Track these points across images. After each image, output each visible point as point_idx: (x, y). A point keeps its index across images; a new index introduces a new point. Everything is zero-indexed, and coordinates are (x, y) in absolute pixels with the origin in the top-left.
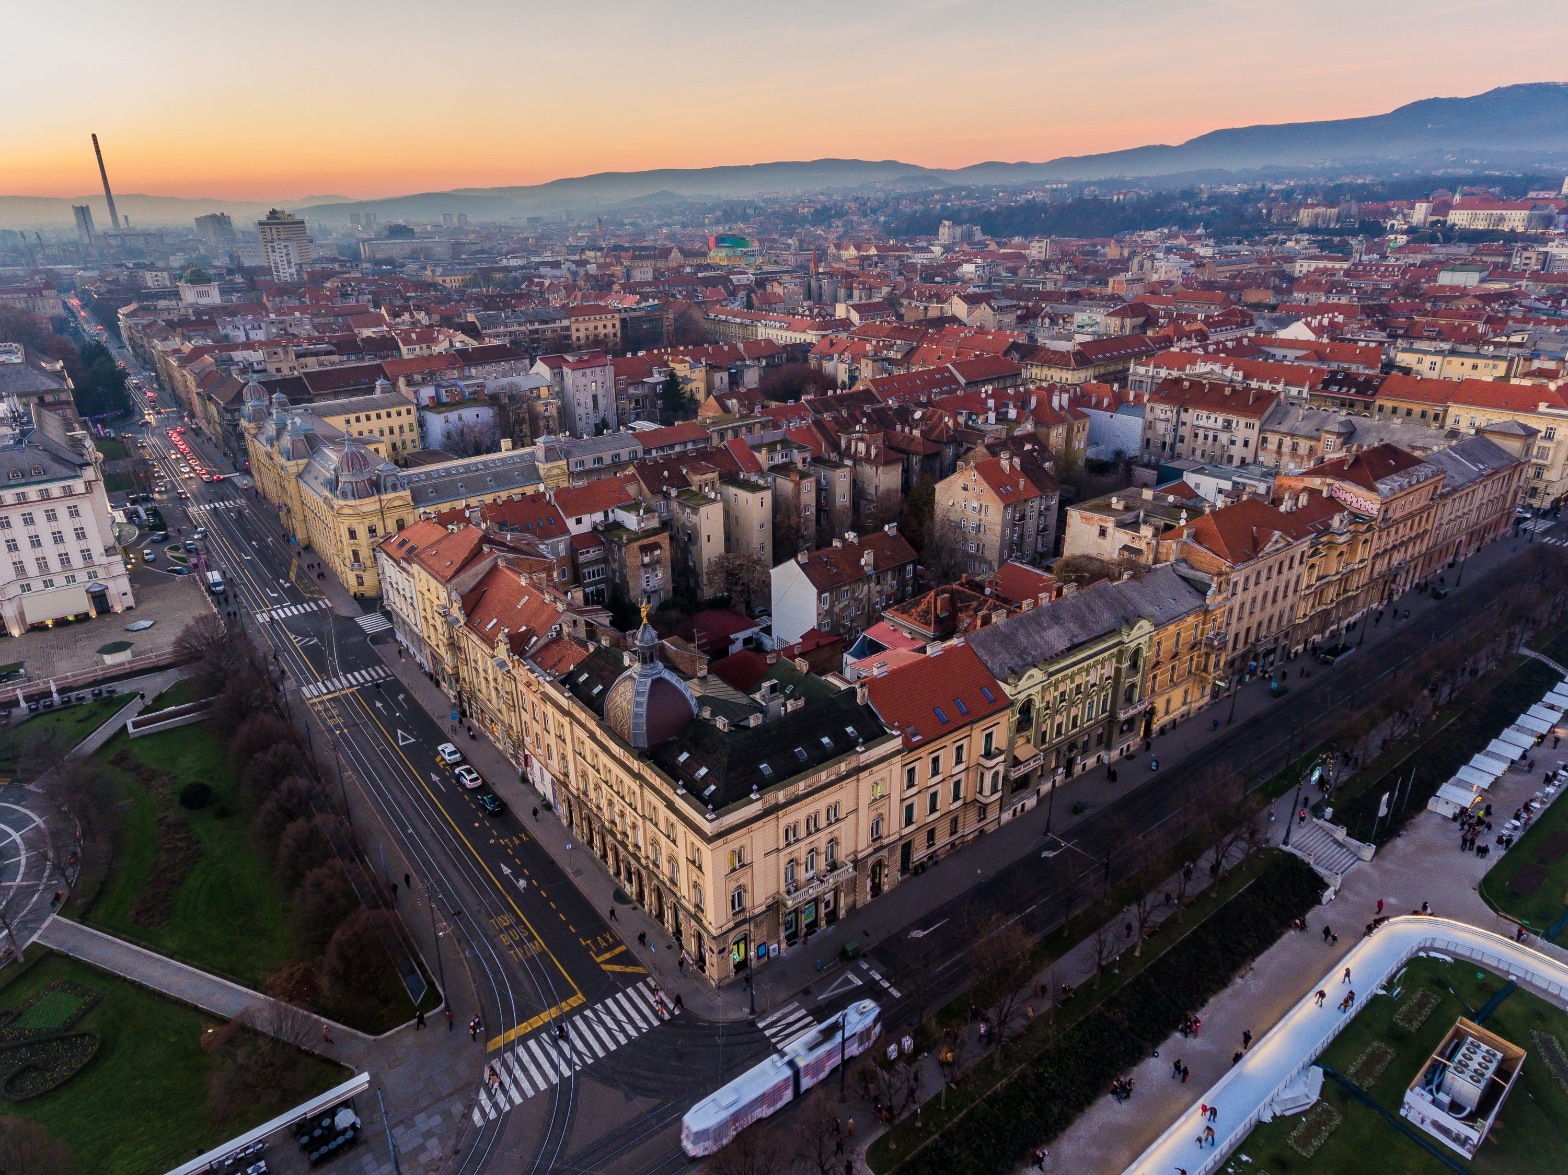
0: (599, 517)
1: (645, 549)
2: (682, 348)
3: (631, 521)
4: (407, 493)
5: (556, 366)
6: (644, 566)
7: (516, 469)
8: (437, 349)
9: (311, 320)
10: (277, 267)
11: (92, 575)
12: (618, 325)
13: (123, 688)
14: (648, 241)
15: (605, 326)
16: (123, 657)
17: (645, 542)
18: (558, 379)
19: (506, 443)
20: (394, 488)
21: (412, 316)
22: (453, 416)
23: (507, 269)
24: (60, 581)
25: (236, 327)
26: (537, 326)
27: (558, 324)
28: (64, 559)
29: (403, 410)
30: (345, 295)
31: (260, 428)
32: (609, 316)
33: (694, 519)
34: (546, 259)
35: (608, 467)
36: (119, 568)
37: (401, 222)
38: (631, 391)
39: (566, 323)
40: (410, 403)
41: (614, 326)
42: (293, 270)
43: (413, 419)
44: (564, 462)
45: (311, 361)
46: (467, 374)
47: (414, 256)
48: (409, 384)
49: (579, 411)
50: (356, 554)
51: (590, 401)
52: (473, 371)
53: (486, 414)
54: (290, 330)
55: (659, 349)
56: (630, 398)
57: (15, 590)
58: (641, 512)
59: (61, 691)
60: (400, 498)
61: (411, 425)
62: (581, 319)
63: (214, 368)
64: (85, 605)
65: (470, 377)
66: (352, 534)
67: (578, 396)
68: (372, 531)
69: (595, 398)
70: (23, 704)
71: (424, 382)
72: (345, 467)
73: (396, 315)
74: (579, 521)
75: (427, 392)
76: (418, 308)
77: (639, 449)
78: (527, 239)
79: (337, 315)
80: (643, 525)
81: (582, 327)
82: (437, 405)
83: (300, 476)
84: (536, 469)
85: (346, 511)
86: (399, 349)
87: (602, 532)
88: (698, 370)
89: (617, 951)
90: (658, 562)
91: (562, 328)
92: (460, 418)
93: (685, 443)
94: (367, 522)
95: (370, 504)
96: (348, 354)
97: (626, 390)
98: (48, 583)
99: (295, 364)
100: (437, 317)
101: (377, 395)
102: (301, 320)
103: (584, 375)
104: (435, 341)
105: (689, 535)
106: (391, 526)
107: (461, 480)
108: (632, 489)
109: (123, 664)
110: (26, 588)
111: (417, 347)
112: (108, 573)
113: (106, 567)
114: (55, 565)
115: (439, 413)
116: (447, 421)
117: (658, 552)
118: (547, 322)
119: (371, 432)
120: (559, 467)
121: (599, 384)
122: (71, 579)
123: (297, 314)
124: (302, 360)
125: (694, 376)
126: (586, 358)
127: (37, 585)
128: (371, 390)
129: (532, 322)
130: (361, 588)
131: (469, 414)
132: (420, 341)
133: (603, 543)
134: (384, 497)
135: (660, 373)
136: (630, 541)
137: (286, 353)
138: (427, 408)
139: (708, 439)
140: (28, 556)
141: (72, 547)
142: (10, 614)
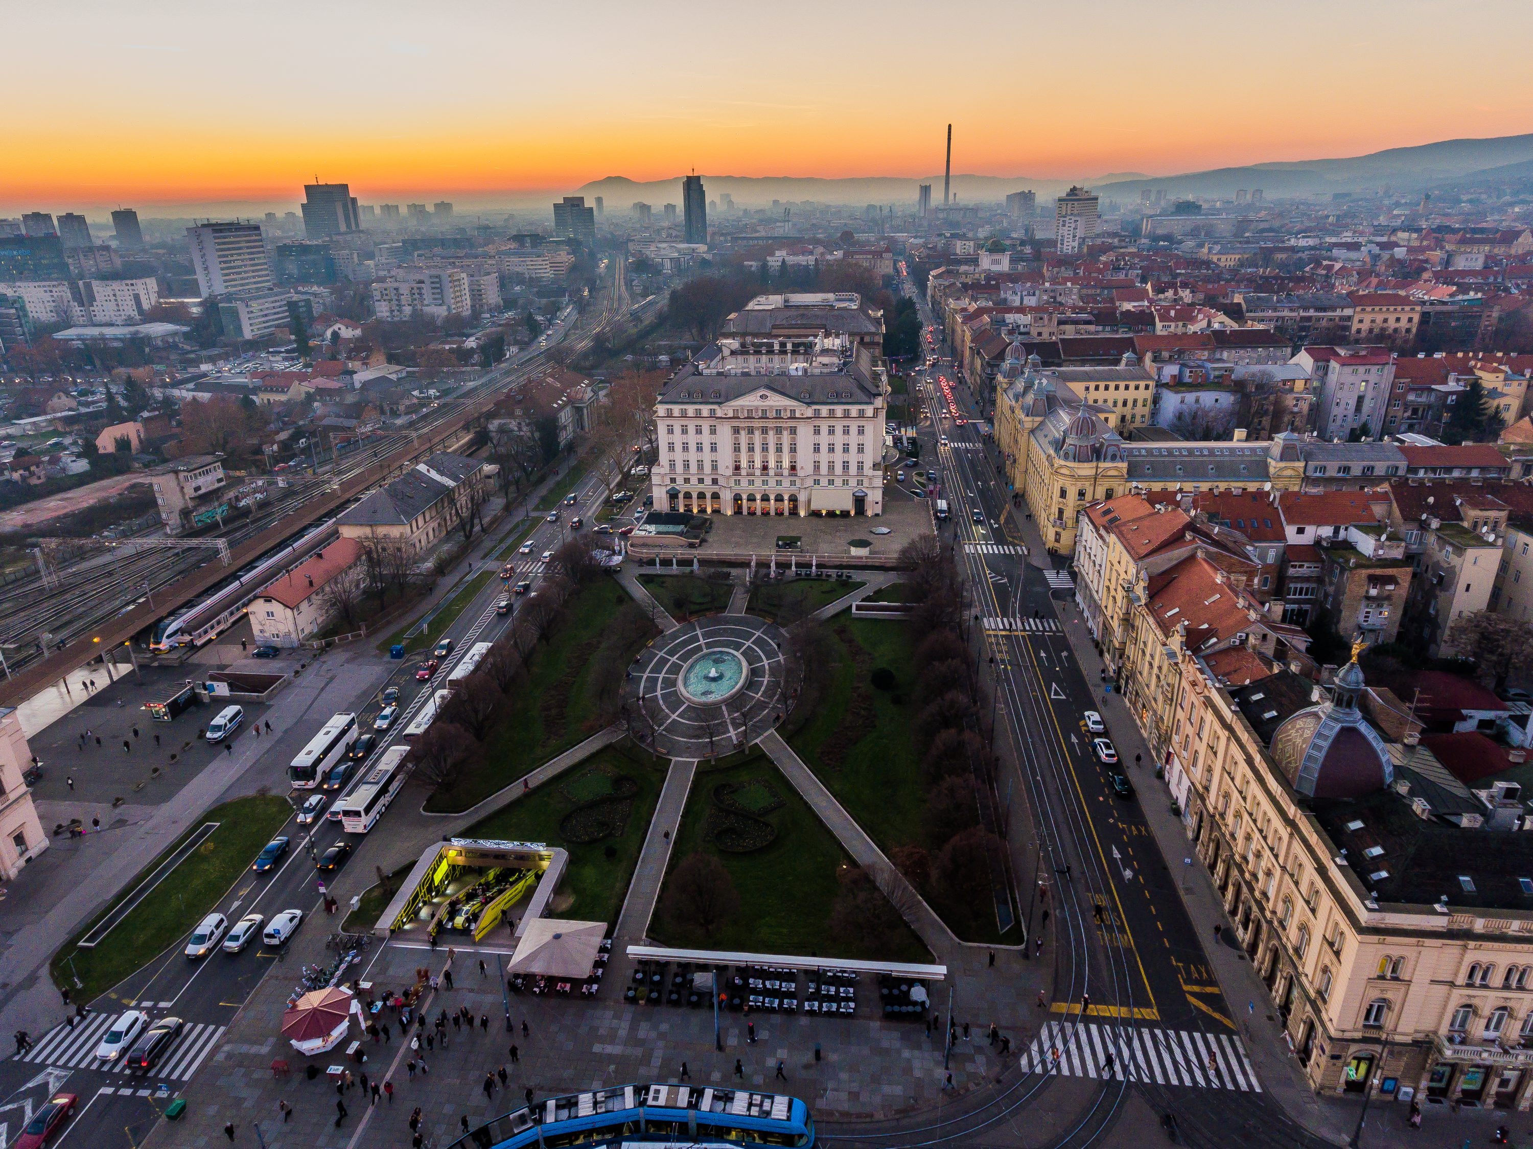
0: (1326, 531)
1: (1374, 580)
2: (1500, 354)
3: (1366, 544)
4: (1124, 465)
5: (1322, 359)
6: (1368, 598)
7: (1242, 462)
8: (1192, 328)
9: (1079, 290)
10: (1062, 240)
11: (860, 483)
12: (1416, 318)
13: (857, 576)
14: (1490, 221)
15: (1398, 320)
16: (863, 552)
17: (1378, 572)
18: (1321, 373)
19: (1240, 433)
20: (1114, 458)
21: (1176, 293)
22: (1190, 397)
23: (1293, 249)
24: (838, 482)
25: (1015, 293)
26: (1312, 313)
27: (1338, 313)
28: (846, 466)
29: (1142, 384)
30: (1117, 269)
31: (1011, 384)
32: (1407, 308)
33: (1455, 560)
34: (1344, 240)
35: (1356, 478)
36: (879, 482)
37: (1190, 197)
38: (1411, 397)
39: (1348, 312)
40: (1151, 378)
41: (1410, 320)
42: (1076, 244)
43: (1148, 395)
44: (1302, 464)
45: (1068, 327)
46: (1218, 356)
47: (1194, 233)
48: (1155, 360)
49: (1336, 411)
50: (1061, 512)
51: (1353, 403)
52: (1225, 355)
53: (1226, 399)
54: (1059, 299)
55: (1466, 353)
56: (1406, 406)
57: (809, 482)
58: (1383, 537)
59: (818, 566)
60: (1116, 468)
61: (1145, 400)
62: (1369, 309)
63: (988, 327)
64: (848, 505)
65: (1221, 360)
66: (1063, 494)
67: (1339, 394)
68: (1082, 494)
69: (1360, 399)
70: (793, 568)
71: (1171, 360)
72: (1074, 430)
73: (1160, 290)
74: (1301, 531)
75: (1170, 370)
76: (1184, 285)
77: (1403, 465)
78: (1327, 217)
79: (1103, 288)
80: (1381, 552)
81: (1367, 318)
82: (1177, 384)
83: (1032, 431)
84: (1266, 466)
85: (1063, 471)
86: (1154, 324)
87: (1326, 549)
88: (1515, 383)
89: (1209, 990)
90: (1388, 598)
91: (1342, 318)
92: (1197, 401)
93: (1469, 469)
94: (1079, 485)
95: (1086, 469)
96: (1104, 326)
97: (1404, 395)
98: (831, 482)
99: (1055, 330)
100: (1201, 296)
101: (1122, 367)
102: (1071, 290)
103: (1355, 372)
104: (1192, 320)
105: (1441, 578)
106: (1100, 493)
107: (1181, 463)
108: (1378, 510)
109: (861, 558)
110: (817, 482)
111: (1173, 325)
112: (871, 483)
113: (870, 479)
114: (839, 469)
115: (1177, 392)
116: (1182, 402)
117: (1391, 587)
118: (1324, 310)
119: (1105, 401)
120: (1293, 469)
121: (1371, 385)
122: (845, 482)
123: (1069, 284)
124: (1062, 327)
125: (1506, 390)
126: (1363, 353)
127: (824, 482)
128: (1117, 362)
129: (1306, 309)
130: (1057, 545)
131: (1207, 398)
132: (1176, 319)
133: (1323, 561)
134: (1102, 465)
135: (1458, 380)
136: (1359, 566)
137: (1050, 320)
138: (1166, 386)
139: (1506, 469)
140: (824, 457)
141: (853, 458)
142: (802, 498)
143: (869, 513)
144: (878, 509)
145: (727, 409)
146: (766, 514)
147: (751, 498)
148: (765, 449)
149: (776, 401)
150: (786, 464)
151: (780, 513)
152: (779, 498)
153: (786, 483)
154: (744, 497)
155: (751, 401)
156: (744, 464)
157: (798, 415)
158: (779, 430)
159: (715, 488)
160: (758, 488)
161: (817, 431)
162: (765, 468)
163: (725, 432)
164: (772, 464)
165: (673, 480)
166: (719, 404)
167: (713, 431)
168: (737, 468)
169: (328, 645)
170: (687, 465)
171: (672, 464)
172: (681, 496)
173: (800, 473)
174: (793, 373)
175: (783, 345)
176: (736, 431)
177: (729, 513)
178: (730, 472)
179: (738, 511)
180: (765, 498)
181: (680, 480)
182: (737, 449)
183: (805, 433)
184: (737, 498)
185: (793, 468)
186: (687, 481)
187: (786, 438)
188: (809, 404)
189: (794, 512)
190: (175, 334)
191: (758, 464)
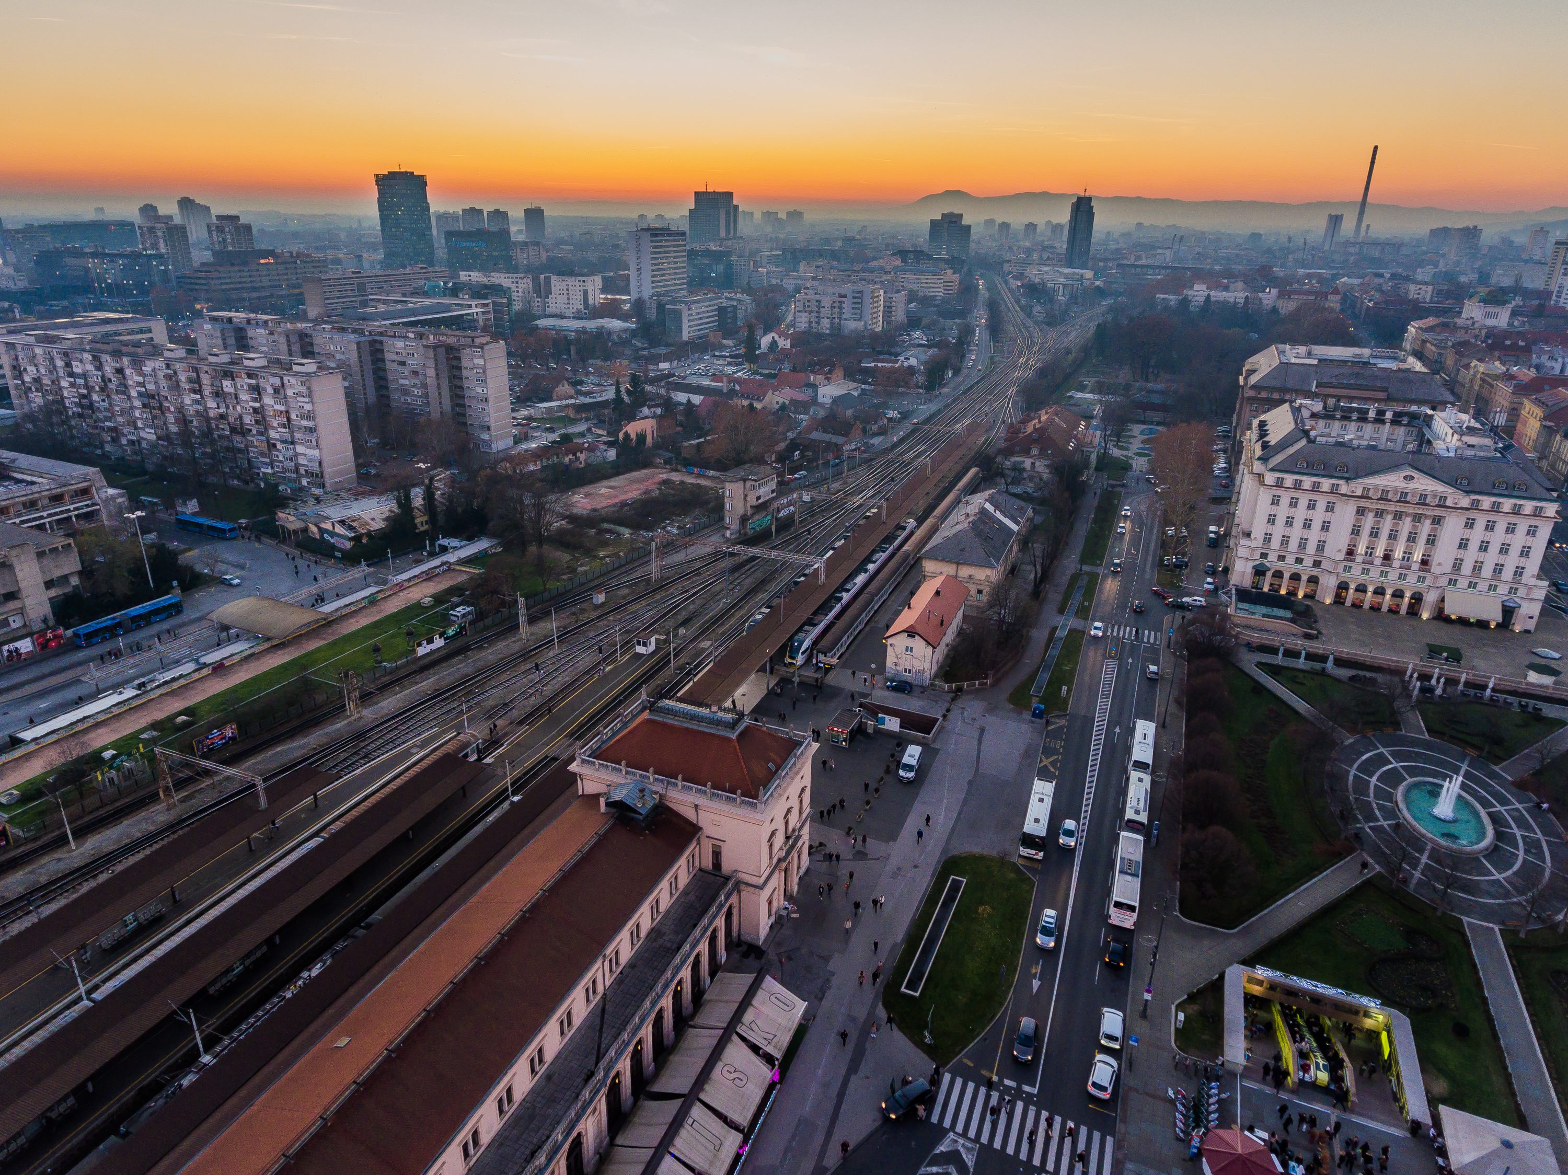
11: (1514, 591)
13: (1550, 711)
16: (1547, 680)
24: (1483, 586)
28: (1498, 569)
36: (1541, 594)
57: (1443, 581)
59: (1493, 690)
64: (1494, 616)
98: (1472, 585)
109: (1547, 687)
110: (1453, 582)
112: (1528, 594)
113: (1530, 588)
114: (1487, 571)
122: (1493, 588)
127: (1462, 583)
140: (1471, 556)
141: (1512, 561)
142: (1430, 598)
143: (1517, 629)
144: (1531, 625)
145: (1357, 487)
146: (1375, 608)
147: (1361, 589)
148: (1393, 536)
149: (1424, 484)
150: (1417, 556)
151: (1393, 611)
152: (1398, 594)
153: (1412, 578)
154: (1352, 586)
155: (1392, 481)
156: (1361, 549)
157: (1448, 503)
158: (1417, 518)
159: (1315, 572)
160: (1373, 578)
161: (1470, 524)
162: (1387, 557)
163: (1345, 514)
164: (1398, 554)
165: (1264, 556)
166: (1347, 479)
167: (1330, 508)
168: (1350, 553)
169: (959, 689)
170: (1285, 541)
171: (1268, 538)
172: (1269, 574)
173: (1435, 569)
174: (1443, 453)
175: (1380, 413)
176: (1360, 511)
177: (1328, 601)
178: (1341, 556)
179: (1339, 600)
180: (1379, 591)
181: (1273, 557)
182: (1356, 531)
183: (1453, 527)
184: (1343, 587)
185: (1424, 562)
186: (1282, 558)
187: (1426, 528)
188: (1468, 492)
189: (1414, 611)
190: (625, 331)
191: (1380, 552)
